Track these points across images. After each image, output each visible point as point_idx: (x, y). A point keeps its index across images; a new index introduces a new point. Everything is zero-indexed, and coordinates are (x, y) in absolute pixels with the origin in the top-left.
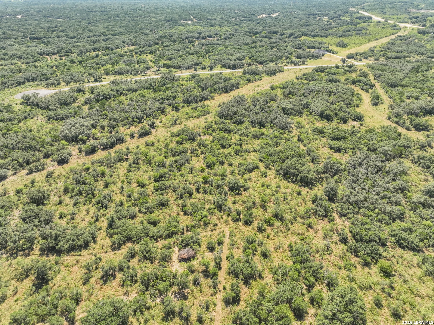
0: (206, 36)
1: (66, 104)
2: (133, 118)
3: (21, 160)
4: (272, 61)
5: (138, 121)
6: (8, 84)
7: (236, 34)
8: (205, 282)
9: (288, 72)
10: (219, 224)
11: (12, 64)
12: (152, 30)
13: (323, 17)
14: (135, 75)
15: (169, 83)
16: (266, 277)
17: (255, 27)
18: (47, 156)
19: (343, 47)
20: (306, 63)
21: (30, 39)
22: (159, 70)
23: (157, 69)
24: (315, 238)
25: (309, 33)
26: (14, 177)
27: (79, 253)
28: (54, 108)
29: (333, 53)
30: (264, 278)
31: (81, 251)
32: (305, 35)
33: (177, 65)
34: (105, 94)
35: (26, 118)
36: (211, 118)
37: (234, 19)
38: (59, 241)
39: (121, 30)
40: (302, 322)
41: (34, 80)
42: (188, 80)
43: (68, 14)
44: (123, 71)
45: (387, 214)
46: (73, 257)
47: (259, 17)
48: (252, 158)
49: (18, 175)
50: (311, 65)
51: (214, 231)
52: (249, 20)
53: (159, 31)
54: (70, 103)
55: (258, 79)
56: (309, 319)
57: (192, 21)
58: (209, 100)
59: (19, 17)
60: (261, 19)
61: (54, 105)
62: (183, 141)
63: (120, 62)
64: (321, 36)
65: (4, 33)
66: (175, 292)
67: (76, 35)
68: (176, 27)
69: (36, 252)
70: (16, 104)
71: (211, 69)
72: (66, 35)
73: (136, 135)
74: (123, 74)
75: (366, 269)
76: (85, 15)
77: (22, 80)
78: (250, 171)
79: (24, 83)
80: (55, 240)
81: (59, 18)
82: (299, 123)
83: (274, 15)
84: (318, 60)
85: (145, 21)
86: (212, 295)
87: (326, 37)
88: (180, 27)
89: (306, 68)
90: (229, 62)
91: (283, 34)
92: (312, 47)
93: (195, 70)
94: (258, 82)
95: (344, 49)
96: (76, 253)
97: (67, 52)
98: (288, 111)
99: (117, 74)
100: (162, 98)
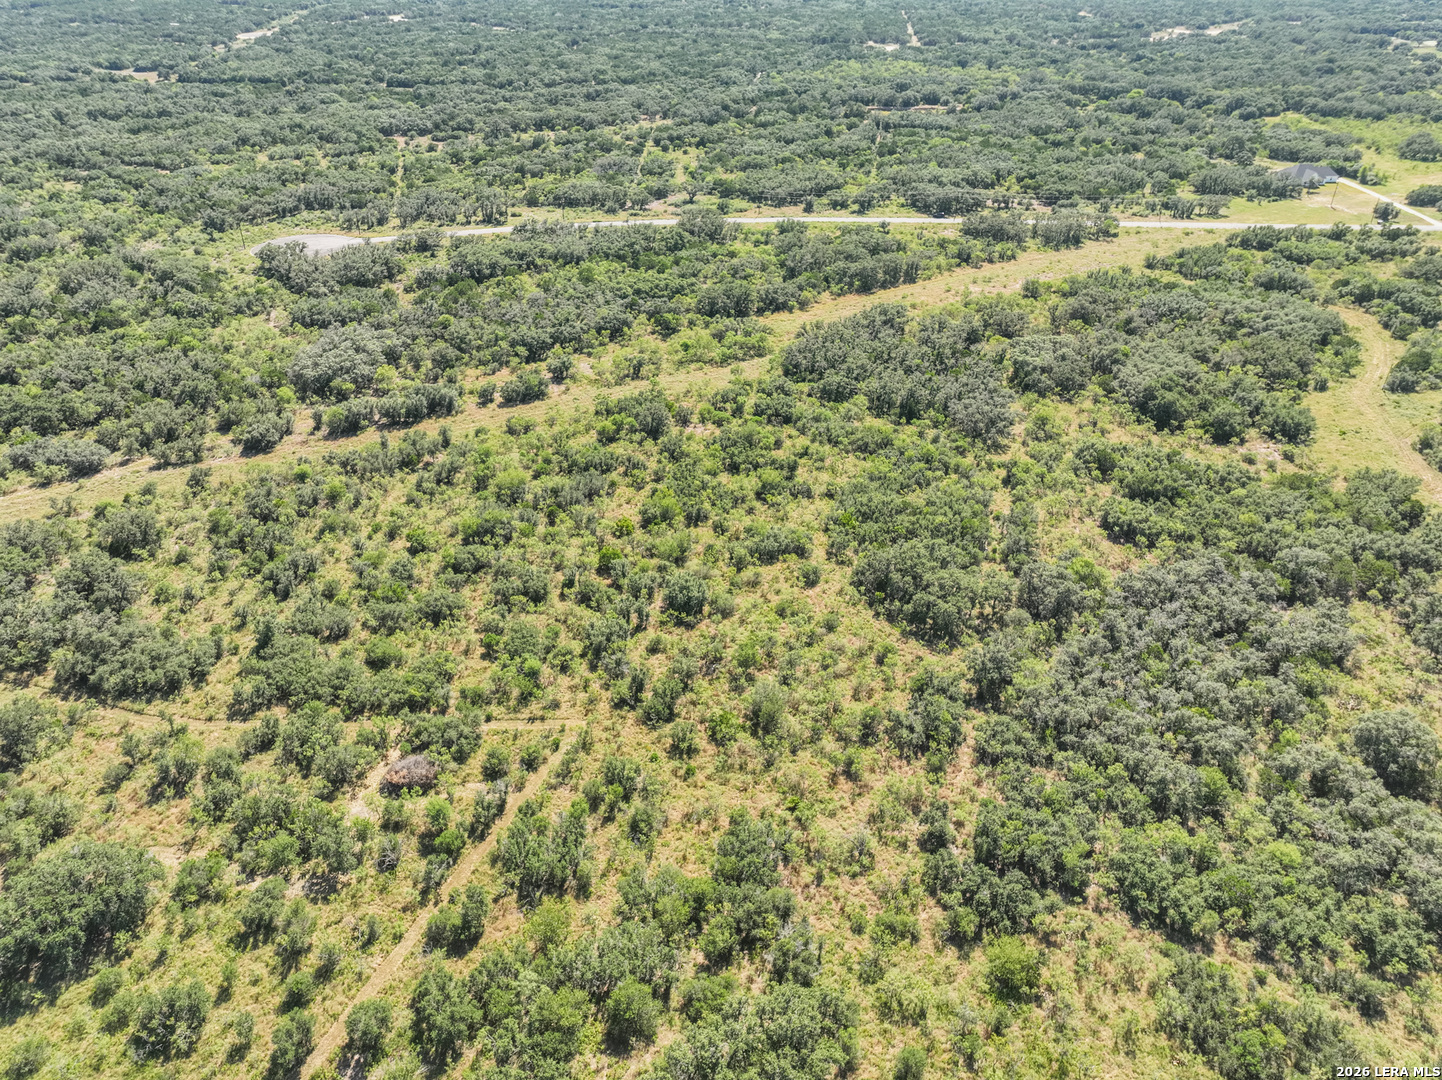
0: (918, 96)
1: (361, 282)
2: (513, 344)
3: (149, 428)
4: (1093, 197)
5: (526, 353)
6: (251, 211)
7: (1026, 95)
8: (413, 864)
9: (1134, 238)
10: (564, 706)
11: (298, 157)
12: (753, 71)
13: (1420, 41)
14: (612, 211)
15: (692, 245)
16: (599, 897)
17: (1112, 74)
18: (225, 427)
19: (1425, 160)
20: (1222, 211)
21: (390, 84)
22: (691, 202)
23: (688, 197)
24: (840, 813)
25: (1311, 100)
26: (118, 472)
27: (143, 705)
28: (323, 289)
29: (1364, 182)
30: (593, 897)
31: (149, 702)
32: (1297, 107)
33: (755, 189)
34: (479, 263)
35: (239, 311)
36: (754, 370)
37: (1055, 42)
38: (104, 662)
39: (655, 65)
40: (614, 1060)
41: (325, 204)
42: (763, 239)
43: (529, 12)
44: (579, 195)
45: (1148, 787)
46: (124, 713)
47: (1155, 36)
48: (803, 517)
49: (131, 467)
50: (1240, 221)
51: (538, 723)
52: (1109, 48)
53: (774, 74)
54: (375, 281)
55: (1002, 257)
56: (644, 1060)
57: (903, 43)
58: (791, 310)
59: (396, 18)
60: (1159, 43)
61: (325, 283)
62: (618, 431)
63: (590, 166)
64: (1359, 116)
65: (330, 66)
66: (314, 874)
67: (515, 77)
68: (837, 62)
69: (47, 681)
70: (242, 270)
71: (865, 206)
72: (489, 76)
73: (498, 397)
74: (577, 205)
75: (951, 953)
76: (576, 16)
77: (290, 204)
78: (769, 557)
79: (294, 211)
80: (95, 657)
81: (501, 25)
82: (1042, 422)
83: (1213, 32)
84: (1284, 203)
85: (744, 41)
86: (405, 910)
87: (1379, 117)
88: (852, 62)
89: (1210, 232)
90: (932, 188)
91: (1208, 101)
92: (1292, 153)
93: (809, 209)
94: (998, 265)
95: (1422, 165)
96: (136, 707)
97: (459, 129)
98: (1027, 374)
99: (559, 206)
100: (638, 292)
